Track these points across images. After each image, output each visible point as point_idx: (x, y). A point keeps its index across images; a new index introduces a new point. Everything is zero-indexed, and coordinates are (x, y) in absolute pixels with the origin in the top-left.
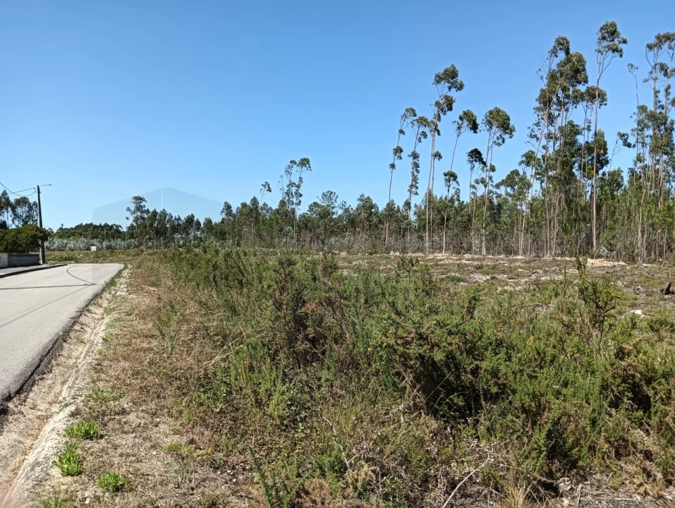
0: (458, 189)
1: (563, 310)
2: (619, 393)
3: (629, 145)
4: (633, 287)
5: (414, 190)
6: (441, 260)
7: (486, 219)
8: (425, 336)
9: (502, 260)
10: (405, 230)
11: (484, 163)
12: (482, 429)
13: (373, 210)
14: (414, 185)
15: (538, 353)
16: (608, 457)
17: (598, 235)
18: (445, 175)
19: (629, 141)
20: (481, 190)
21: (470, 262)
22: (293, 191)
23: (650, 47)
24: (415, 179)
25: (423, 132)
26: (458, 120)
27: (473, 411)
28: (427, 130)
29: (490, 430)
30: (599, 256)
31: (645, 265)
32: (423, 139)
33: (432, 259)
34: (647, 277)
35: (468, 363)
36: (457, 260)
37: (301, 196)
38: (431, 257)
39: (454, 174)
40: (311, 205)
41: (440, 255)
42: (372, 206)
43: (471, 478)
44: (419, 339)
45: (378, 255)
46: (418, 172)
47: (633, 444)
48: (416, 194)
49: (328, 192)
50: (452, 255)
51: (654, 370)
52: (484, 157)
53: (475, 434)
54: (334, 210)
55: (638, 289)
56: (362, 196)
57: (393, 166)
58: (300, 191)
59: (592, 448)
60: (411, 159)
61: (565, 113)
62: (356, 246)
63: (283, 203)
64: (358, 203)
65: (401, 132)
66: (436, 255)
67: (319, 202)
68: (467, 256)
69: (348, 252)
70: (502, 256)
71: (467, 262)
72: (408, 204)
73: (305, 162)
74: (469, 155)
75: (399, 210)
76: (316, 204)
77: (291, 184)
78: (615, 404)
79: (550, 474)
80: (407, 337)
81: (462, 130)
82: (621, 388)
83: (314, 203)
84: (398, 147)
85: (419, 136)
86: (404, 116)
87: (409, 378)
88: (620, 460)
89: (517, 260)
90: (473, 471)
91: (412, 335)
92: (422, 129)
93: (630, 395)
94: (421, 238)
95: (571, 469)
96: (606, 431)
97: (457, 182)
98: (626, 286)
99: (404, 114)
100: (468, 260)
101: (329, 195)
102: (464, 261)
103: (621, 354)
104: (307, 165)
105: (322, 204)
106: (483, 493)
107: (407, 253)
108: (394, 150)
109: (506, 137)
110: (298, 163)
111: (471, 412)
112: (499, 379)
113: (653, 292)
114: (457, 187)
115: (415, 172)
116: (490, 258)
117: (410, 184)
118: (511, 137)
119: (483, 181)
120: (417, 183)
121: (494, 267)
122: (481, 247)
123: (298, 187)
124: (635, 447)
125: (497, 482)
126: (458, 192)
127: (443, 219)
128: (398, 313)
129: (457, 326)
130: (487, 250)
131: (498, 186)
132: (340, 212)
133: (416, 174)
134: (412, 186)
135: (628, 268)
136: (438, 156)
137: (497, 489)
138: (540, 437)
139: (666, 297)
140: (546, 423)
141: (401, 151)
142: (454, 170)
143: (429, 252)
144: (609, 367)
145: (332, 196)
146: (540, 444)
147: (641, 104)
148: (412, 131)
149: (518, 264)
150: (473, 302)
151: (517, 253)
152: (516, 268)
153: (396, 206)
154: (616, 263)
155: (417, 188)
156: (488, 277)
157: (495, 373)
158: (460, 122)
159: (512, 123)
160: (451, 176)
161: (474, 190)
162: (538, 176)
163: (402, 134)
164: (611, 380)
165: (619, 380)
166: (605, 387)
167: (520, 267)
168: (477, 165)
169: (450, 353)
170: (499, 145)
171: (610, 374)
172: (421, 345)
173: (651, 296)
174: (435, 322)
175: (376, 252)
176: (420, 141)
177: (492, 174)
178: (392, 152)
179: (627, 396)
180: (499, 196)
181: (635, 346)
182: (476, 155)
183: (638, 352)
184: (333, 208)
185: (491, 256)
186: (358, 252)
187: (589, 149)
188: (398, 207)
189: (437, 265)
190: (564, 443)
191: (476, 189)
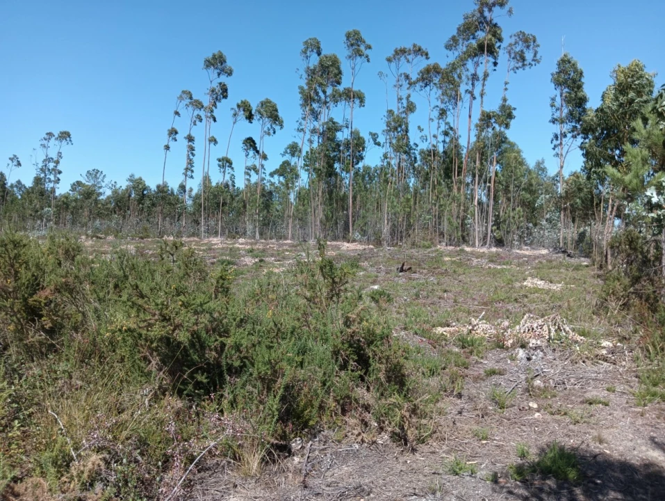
0: (233, 175)
1: (306, 286)
2: (347, 356)
3: (379, 144)
4: (376, 267)
5: (189, 173)
6: (215, 244)
7: (259, 205)
8: (167, 318)
9: (273, 244)
10: (180, 215)
11: (258, 152)
12: (225, 403)
13: (145, 192)
14: (189, 168)
15: (276, 325)
16: (336, 414)
17: (354, 221)
18: (219, 160)
19: (378, 140)
20: (254, 178)
21: (243, 246)
22: (51, 168)
23: (389, 60)
24: (190, 163)
25: (198, 115)
26: (235, 107)
27: (218, 387)
28: (202, 113)
29: (233, 404)
30: (354, 241)
31: (389, 248)
32: (198, 123)
33: (206, 244)
34: (389, 258)
35: (213, 341)
36: (230, 244)
37: (60, 172)
38: (206, 241)
39: (230, 160)
40: (74, 184)
41: (215, 239)
42: (145, 188)
43: (210, 452)
44: (163, 321)
45: (150, 240)
46: (193, 155)
47: (356, 400)
48: (192, 177)
49: (94, 170)
50: (227, 239)
51: (373, 334)
52: (258, 145)
53: (218, 409)
54: (101, 190)
55: (380, 268)
56: (132, 176)
57: (167, 148)
58: (60, 167)
59: (321, 408)
60: (186, 142)
61: (327, 111)
62: (125, 231)
63: (38, 181)
64: (127, 183)
65: (177, 113)
66: (211, 239)
67: (84, 182)
68: (241, 240)
69: (116, 236)
70: (273, 241)
71: (240, 246)
72: (183, 187)
73: (65, 136)
74: (243, 143)
75: (172, 193)
76: (79, 183)
77: (49, 160)
78: (344, 367)
79: (284, 437)
80: (150, 319)
81: (239, 118)
82: (348, 352)
83: (78, 182)
84: (173, 128)
85: (195, 119)
86: (181, 98)
87: (155, 361)
88: (345, 416)
89: (286, 244)
90: (212, 444)
91: (156, 317)
92: (197, 112)
93: (356, 357)
94: (197, 222)
95: (303, 429)
96: (334, 391)
97: (233, 168)
98: (371, 266)
99: (181, 96)
100: (242, 244)
101: (94, 174)
102: (237, 245)
103: (348, 322)
104: (68, 139)
105: (87, 183)
106: (222, 464)
107: (182, 237)
108: (169, 130)
109: (277, 128)
110: (56, 136)
111: (215, 388)
112: (241, 353)
113: (391, 270)
114: (232, 173)
115: (190, 155)
116: (262, 243)
117: (185, 167)
118: (282, 128)
119: (255, 169)
120: (192, 166)
121: (264, 251)
122: (255, 232)
123: (57, 162)
124: (358, 403)
125: (234, 451)
126: (233, 177)
127: (218, 204)
128: (142, 296)
129: (201, 305)
130: (261, 234)
131: (272, 175)
132: (108, 193)
133: (191, 157)
134: (187, 169)
135: (375, 250)
136: (213, 141)
137: (235, 459)
138: (274, 403)
139: (401, 274)
140: (279, 388)
141: (176, 133)
142: (229, 157)
143: (204, 237)
144: (339, 334)
145: (98, 175)
146: (274, 409)
147: (389, 109)
148: (188, 113)
149: (285, 248)
150: (221, 281)
151: (286, 239)
152: (284, 251)
153: (170, 188)
154: (367, 247)
155: (192, 171)
156: (257, 260)
157: (237, 347)
158: (237, 110)
159: (280, 114)
160: (226, 163)
161: (248, 177)
162: (306, 168)
163: (177, 116)
164: (340, 345)
165: (346, 345)
166: (336, 353)
167: (287, 250)
168: (251, 152)
169: (195, 333)
170: (269, 134)
171: (340, 340)
172: (164, 327)
173: (389, 273)
174: (180, 303)
175: (148, 237)
176: (195, 124)
177: (264, 162)
178: (167, 133)
179: (353, 359)
180: (272, 184)
181: (358, 315)
182: (250, 143)
183: (362, 320)
184: (100, 187)
185: (263, 241)
186: (128, 236)
187: (347, 145)
188: (172, 189)
189: (210, 249)
190: (298, 406)
191: (250, 176)
